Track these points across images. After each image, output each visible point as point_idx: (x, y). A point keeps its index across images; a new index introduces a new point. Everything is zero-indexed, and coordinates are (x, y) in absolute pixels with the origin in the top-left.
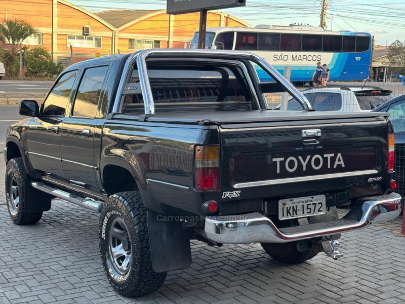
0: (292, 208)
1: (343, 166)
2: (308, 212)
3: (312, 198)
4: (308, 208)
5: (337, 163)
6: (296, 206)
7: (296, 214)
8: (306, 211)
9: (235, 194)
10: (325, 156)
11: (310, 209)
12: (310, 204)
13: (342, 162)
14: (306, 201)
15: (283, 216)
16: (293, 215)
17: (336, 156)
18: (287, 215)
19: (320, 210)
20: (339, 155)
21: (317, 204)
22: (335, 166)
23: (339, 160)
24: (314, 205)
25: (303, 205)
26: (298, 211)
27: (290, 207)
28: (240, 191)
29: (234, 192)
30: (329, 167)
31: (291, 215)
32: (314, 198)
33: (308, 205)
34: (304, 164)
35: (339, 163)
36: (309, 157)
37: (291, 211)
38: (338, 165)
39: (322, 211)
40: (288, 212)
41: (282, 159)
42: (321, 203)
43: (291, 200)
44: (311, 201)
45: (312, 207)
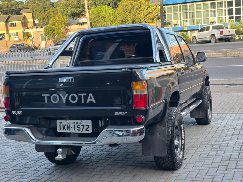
0: (66, 126)
1: (94, 102)
2: (78, 130)
3: (82, 121)
4: (78, 127)
5: (89, 100)
6: (70, 125)
7: (70, 130)
8: (76, 129)
9: (19, 113)
10: (79, 94)
11: (80, 128)
12: (80, 125)
13: (93, 100)
14: (77, 123)
15: (60, 130)
16: (67, 130)
17: (88, 95)
18: (63, 130)
19: (88, 129)
20: (91, 95)
21: (85, 126)
22: (88, 102)
23: (91, 98)
24: (83, 126)
25: (74, 125)
26: (71, 129)
27: (65, 125)
28: (21, 112)
29: (18, 112)
30: (83, 102)
31: (66, 130)
32: (83, 121)
33: (78, 125)
34: (64, 99)
35: (91, 100)
36: (67, 95)
37: (66, 127)
38: (90, 101)
39: (88, 130)
40: (64, 128)
41: (49, 95)
42: (88, 125)
43: (66, 121)
44: (81, 123)
45: (81, 127)
